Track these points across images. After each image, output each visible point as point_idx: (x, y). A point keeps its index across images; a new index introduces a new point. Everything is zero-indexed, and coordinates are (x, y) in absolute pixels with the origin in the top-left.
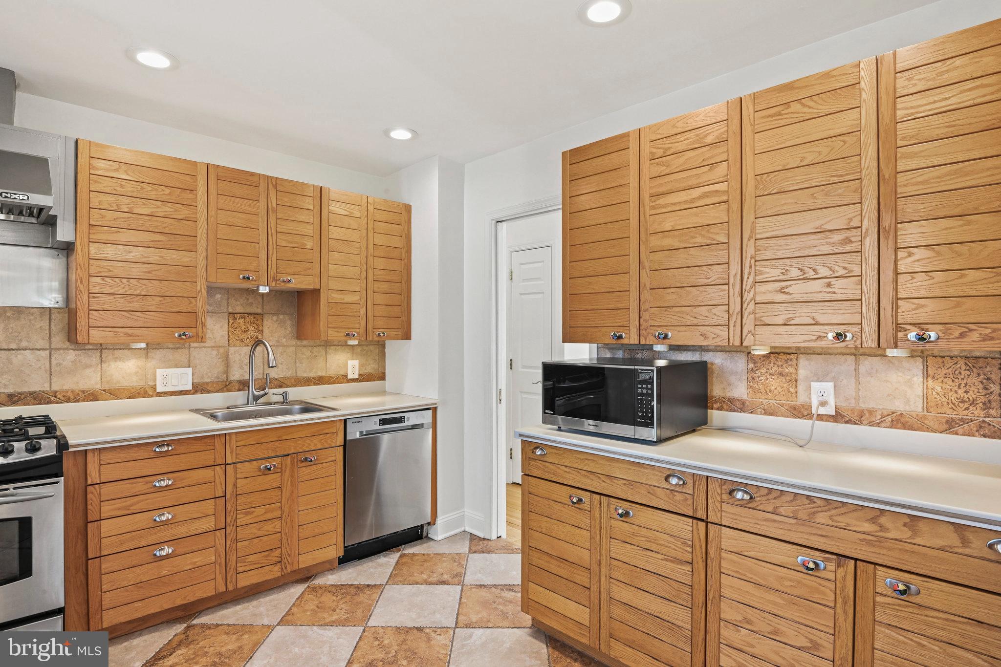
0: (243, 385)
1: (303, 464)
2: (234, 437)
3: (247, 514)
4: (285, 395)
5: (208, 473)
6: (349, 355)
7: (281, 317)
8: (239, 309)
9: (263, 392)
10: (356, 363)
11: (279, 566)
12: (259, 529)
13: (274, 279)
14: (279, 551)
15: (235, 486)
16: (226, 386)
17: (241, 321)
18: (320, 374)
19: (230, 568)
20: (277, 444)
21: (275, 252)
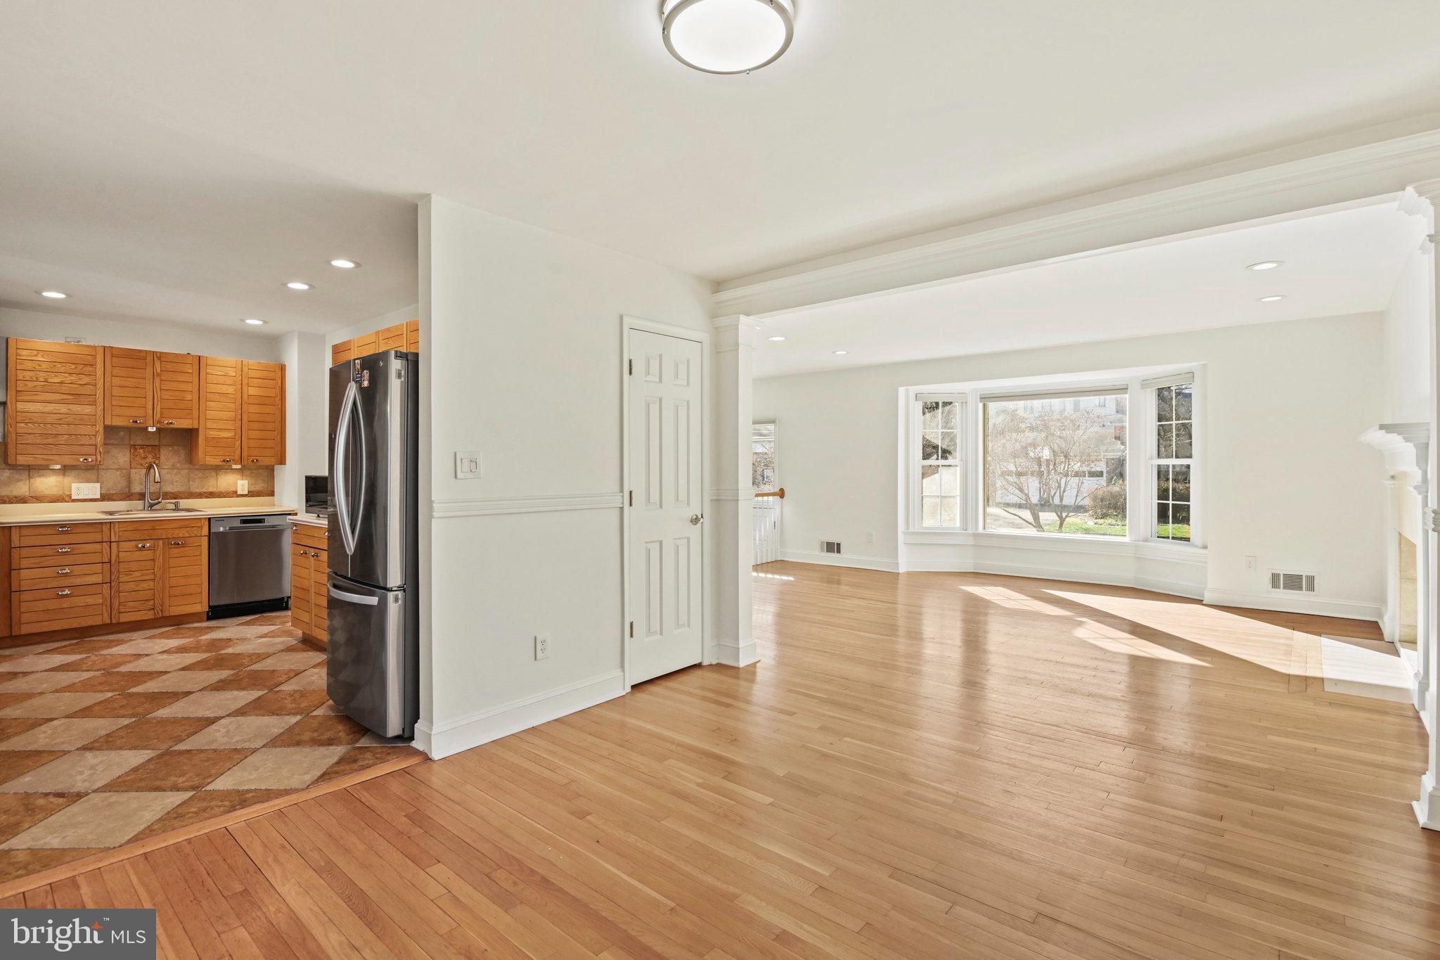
0: (142, 496)
1: (173, 546)
2: (117, 525)
3: (127, 575)
4: (176, 504)
5: (98, 546)
6: (238, 476)
7: (176, 448)
8: (139, 442)
9: (156, 501)
10: (246, 482)
11: (152, 612)
12: (137, 586)
13: (159, 422)
14: (152, 602)
15: (118, 556)
16: (128, 496)
17: (141, 451)
18: (211, 490)
19: (114, 609)
20: (151, 531)
21: (159, 403)
